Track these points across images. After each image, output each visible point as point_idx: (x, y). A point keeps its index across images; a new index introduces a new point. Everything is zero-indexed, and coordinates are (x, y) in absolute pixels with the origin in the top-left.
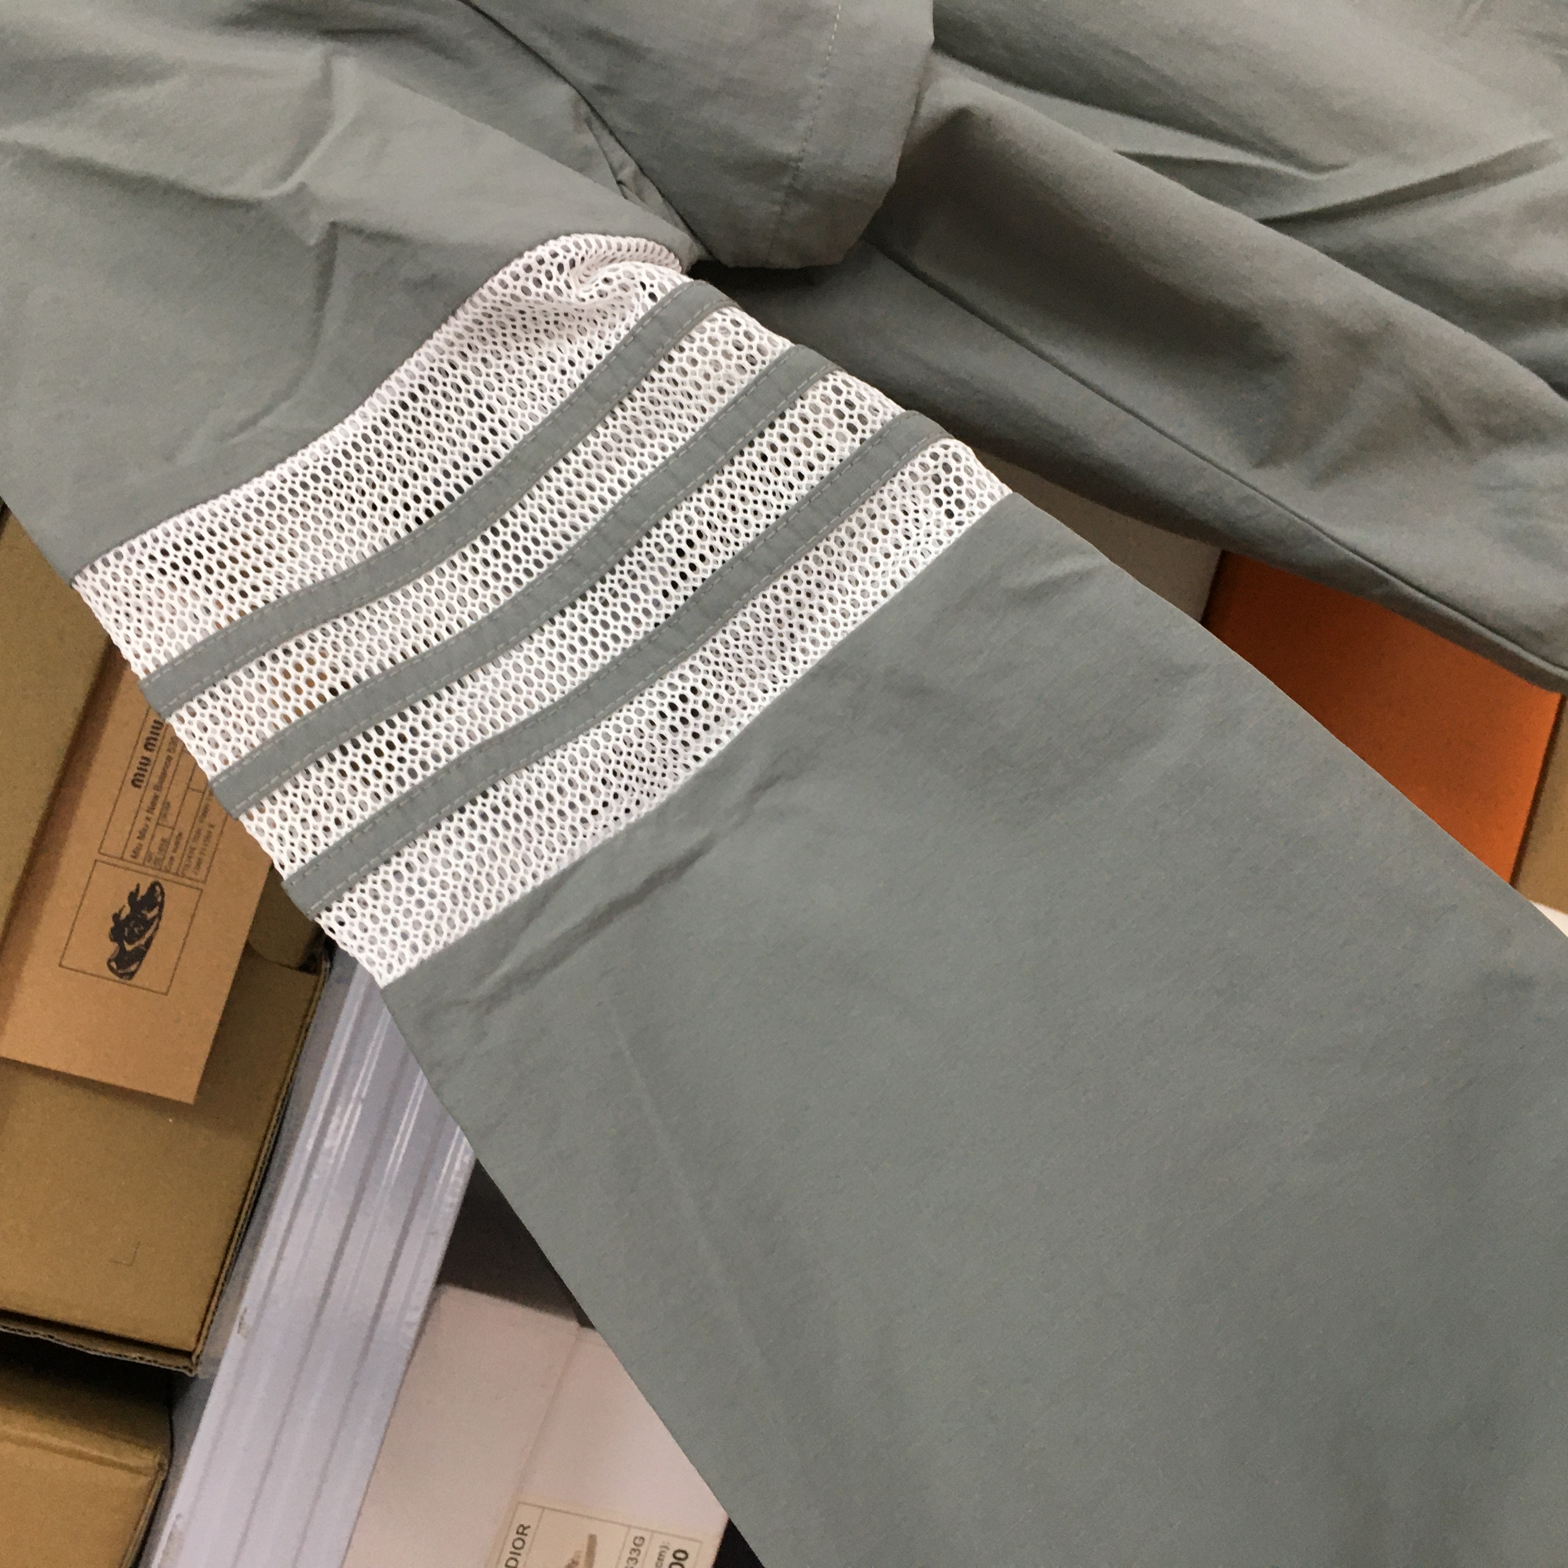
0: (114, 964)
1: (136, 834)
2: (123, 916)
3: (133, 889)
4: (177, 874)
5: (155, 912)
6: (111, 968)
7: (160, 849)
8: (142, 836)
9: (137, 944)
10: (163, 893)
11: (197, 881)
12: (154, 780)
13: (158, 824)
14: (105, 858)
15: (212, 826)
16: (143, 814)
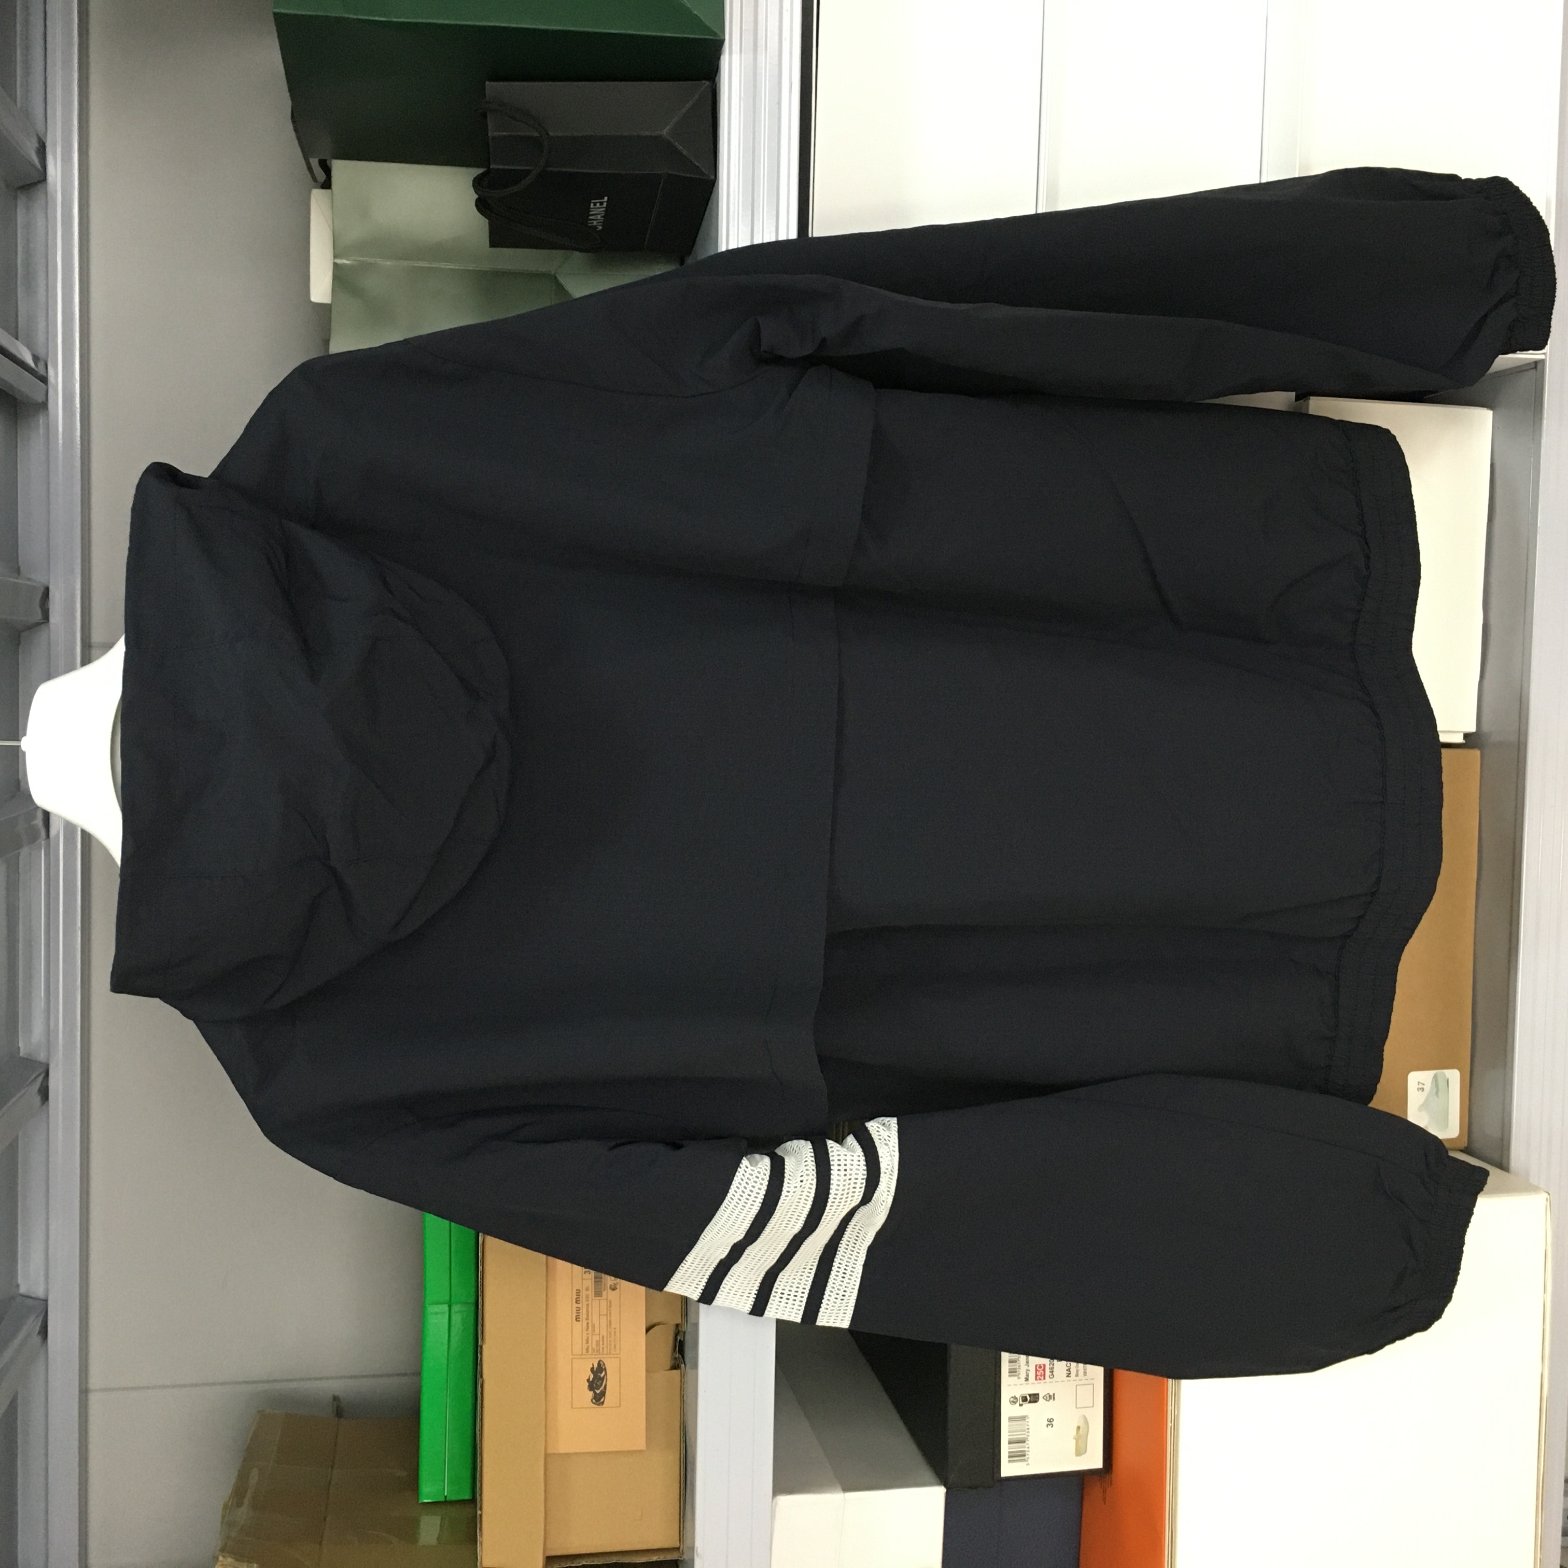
0: (594, 1401)
1: (584, 1342)
2: (591, 1379)
3: (591, 1366)
4: (607, 1354)
5: (603, 1373)
6: (594, 1403)
7: (597, 1345)
8: (587, 1342)
9: (601, 1389)
10: (604, 1364)
11: (617, 1354)
12: (585, 1316)
13: (592, 1335)
14: (576, 1357)
15: (615, 1329)
16: (585, 1333)
